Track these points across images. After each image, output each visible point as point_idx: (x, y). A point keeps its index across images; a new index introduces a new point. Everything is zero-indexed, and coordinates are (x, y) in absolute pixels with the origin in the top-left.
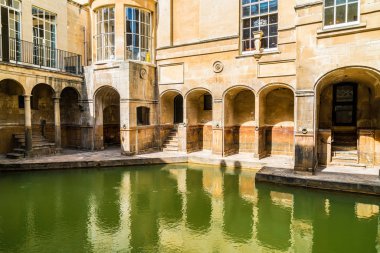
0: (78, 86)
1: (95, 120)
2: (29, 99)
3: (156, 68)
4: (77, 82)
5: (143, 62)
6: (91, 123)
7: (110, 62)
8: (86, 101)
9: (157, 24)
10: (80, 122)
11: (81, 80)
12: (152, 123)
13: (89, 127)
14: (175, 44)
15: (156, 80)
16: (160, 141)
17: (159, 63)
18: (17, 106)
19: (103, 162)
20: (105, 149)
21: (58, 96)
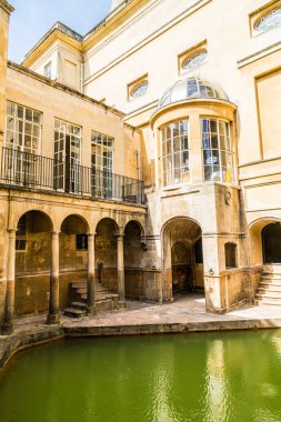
0: (141, 219)
1: (164, 261)
2: (92, 238)
3: (239, 191)
4: (139, 214)
5: (225, 184)
6: (158, 265)
7: (184, 186)
8: (151, 237)
9: (237, 136)
10: (143, 265)
11: (144, 211)
12: (241, 265)
13: (154, 271)
14: (265, 158)
15: (241, 206)
16: (251, 290)
17: (243, 184)
18: (74, 248)
19: (192, 325)
20: (175, 300)
21: (121, 232)
